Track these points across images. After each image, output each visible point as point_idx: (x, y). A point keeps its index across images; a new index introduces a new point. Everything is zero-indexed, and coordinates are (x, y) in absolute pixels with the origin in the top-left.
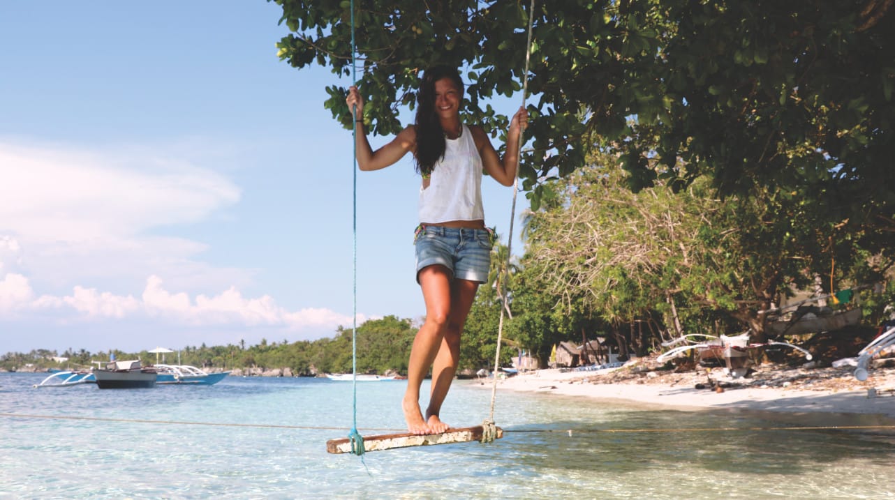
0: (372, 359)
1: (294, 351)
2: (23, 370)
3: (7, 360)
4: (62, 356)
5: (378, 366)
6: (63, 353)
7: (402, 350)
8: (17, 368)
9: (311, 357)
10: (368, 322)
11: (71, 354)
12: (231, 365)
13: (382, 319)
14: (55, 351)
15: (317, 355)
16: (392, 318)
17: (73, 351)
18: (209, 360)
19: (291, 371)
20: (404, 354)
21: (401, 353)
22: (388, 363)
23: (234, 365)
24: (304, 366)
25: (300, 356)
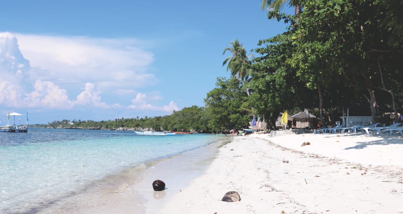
0: (184, 124)
1: (154, 121)
2: (59, 128)
3: (54, 124)
4: (72, 122)
5: (187, 127)
6: (72, 121)
7: (197, 120)
8: (56, 127)
9: (160, 123)
10: (185, 108)
11: (75, 122)
12: (131, 127)
13: (191, 107)
14: (69, 120)
15: (163, 122)
16: (196, 106)
17: (76, 120)
18: (122, 125)
19: (152, 129)
20: (198, 122)
21: (197, 121)
22: (192, 126)
23: (132, 126)
24: (158, 127)
25: (156, 123)
